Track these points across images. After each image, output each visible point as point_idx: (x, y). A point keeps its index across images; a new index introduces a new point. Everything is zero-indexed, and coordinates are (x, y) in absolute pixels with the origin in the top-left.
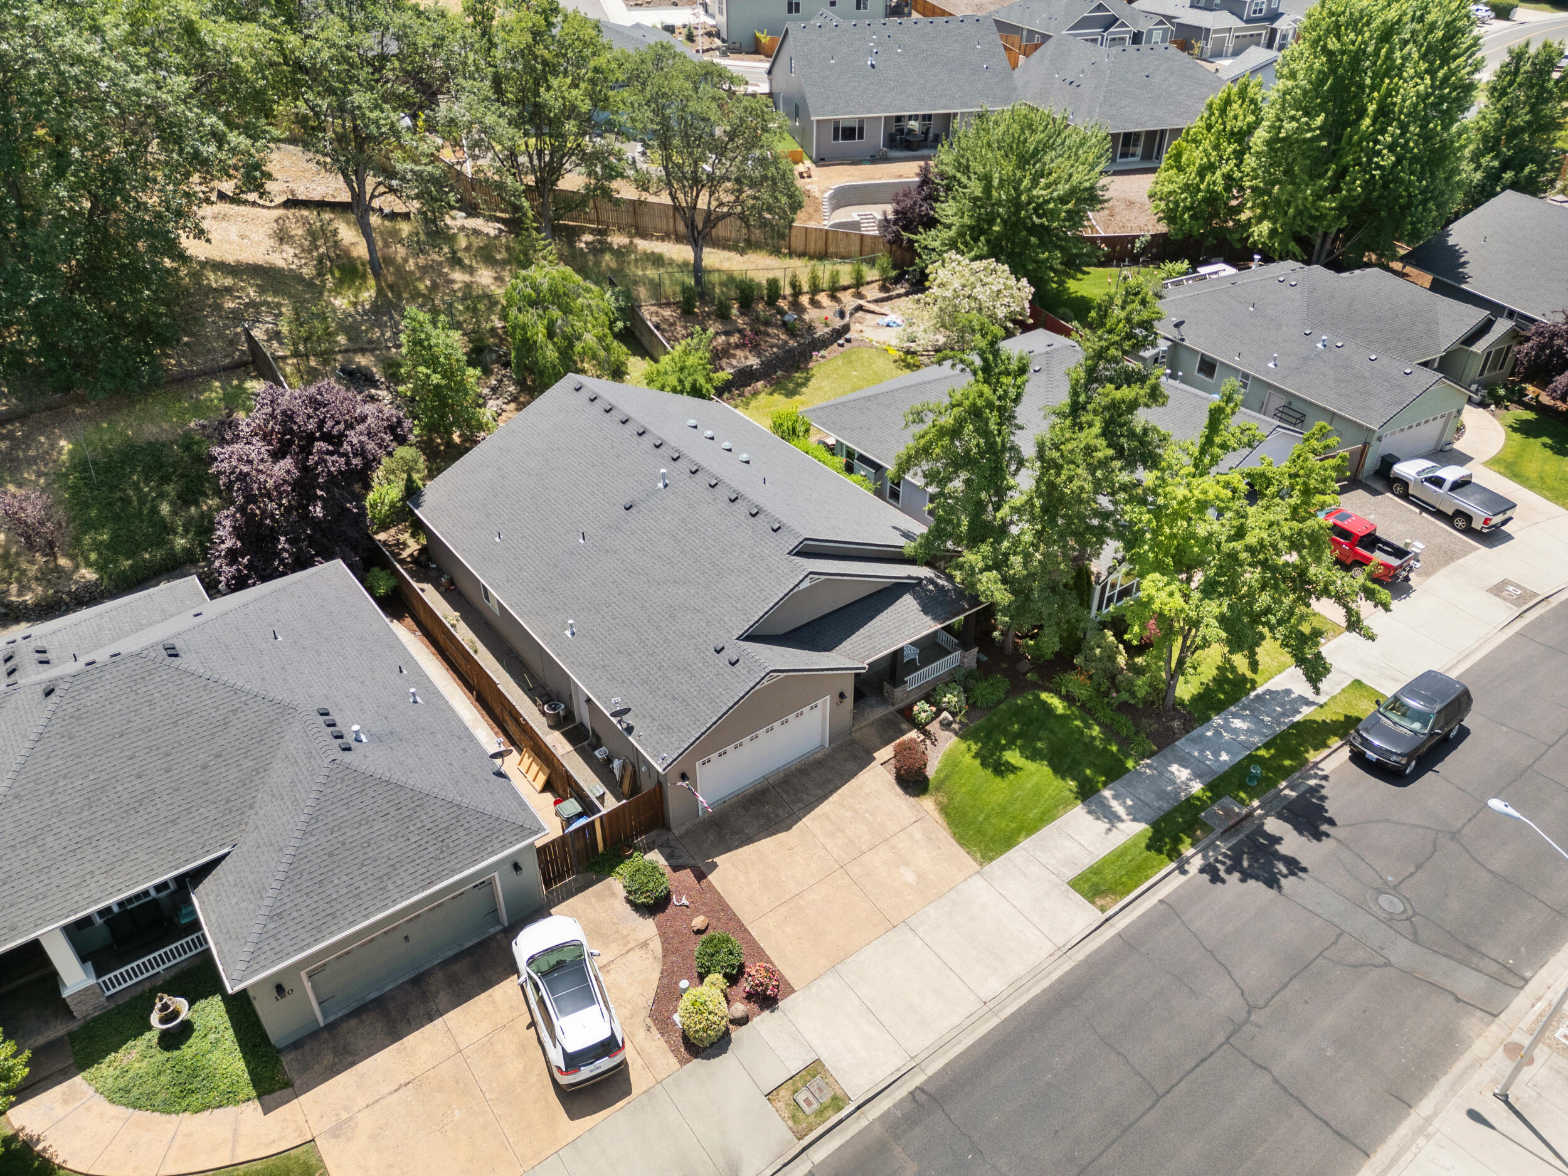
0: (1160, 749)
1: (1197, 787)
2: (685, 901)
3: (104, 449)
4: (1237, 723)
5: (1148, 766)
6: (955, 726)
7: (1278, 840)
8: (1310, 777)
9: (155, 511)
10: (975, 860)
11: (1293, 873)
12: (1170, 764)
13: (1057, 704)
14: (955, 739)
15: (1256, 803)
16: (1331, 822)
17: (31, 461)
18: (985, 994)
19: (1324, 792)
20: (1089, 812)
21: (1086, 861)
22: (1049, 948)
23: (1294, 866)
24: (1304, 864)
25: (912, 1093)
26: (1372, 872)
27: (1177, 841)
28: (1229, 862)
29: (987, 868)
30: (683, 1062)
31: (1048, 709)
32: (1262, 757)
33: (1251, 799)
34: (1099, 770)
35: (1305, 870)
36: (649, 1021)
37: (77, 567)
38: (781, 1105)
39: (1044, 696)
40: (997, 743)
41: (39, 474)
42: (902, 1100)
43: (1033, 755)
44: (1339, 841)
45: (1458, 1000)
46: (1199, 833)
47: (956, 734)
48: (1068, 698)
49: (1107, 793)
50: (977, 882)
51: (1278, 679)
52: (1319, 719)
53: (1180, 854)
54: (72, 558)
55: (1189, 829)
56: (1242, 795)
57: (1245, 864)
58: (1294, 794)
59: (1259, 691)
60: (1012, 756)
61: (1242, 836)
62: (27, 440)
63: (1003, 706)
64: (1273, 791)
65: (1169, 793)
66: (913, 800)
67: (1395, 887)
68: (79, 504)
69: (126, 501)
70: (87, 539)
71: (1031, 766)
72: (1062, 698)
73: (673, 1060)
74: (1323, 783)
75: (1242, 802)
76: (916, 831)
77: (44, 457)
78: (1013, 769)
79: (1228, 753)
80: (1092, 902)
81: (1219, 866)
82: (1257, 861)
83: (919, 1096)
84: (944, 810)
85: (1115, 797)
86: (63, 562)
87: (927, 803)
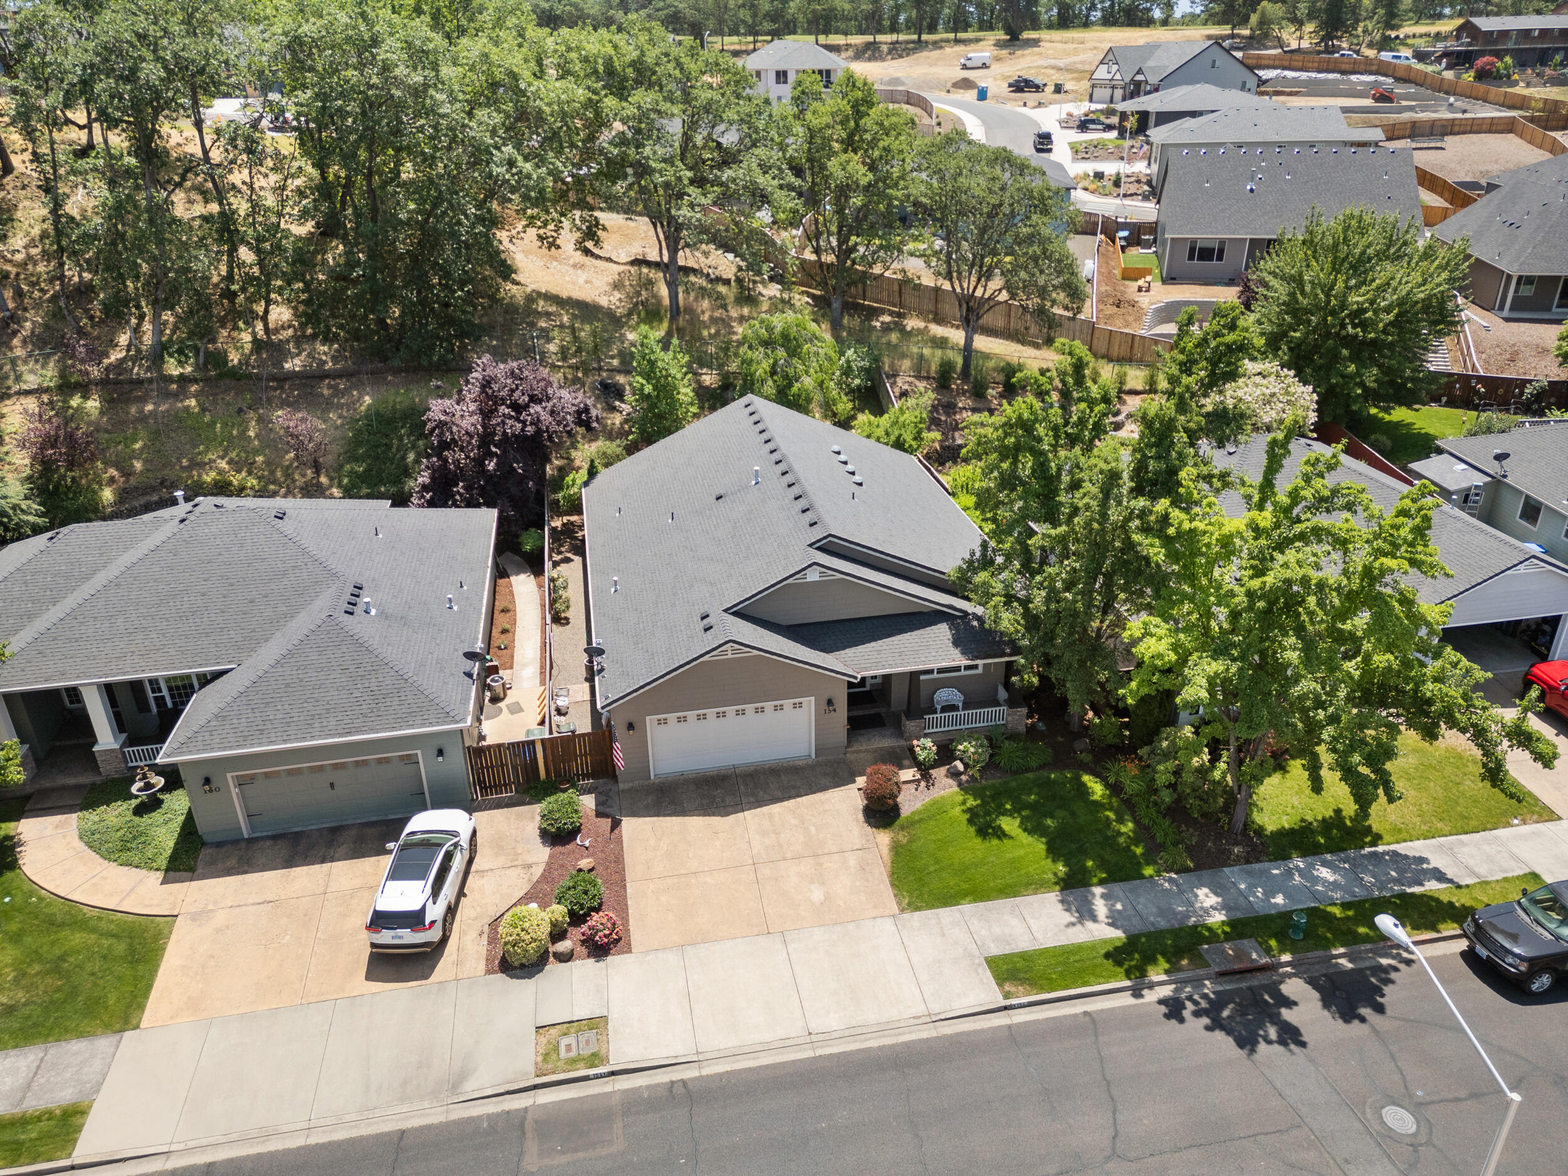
0: (1198, 867)
1: (1217, 918)
2: (587, 843)
3: (394, 407)
4: (1325, 873)
5: (1170, 880)
6: (964, 778)
7: (1290, 1003)
8: (1386, 956)
9: (404, 458)
10: (899, 903)
11: (1282, 1042)
12: (1201, 885)
13: (1097, 789)
14: (956, 789)
15: (1286, 957)
16: (1380, 1009)
17: (340, 406)
18: (814, 1026)
19: (1393, 975)
20: (1062, 902)
21: (1024, 944)
22: (921, 1010)
23: (1291, 1036)
24: (1305, 1038)
25: (672, 1082)
26: (1397, 1077)
27: (1150, 959)
28: (1204, 1004)
29: (906, 916)
30: (489, 971)
31: (1083, 791)
32: (1333, 916)
33: (1282, 951)
34: (1102, 864)
35: (1303, 1045)
36: (486, 929)
37: (331, 486)
38: (543, 1040)
39: (1087, 778)
40: (1001, 806)
41: (340, 417)
42: (658, 1085)
43: (1033, 828)
44: (1375, 1031)
46: (1185, 962)
47: (960, 785)
48: (1115, 789)
49: (1098, 890)
50: (888, 925)
51: (1417, 843)
52: (1445, 898)
53: (1143, 974)
54: (331, 479)
55: (1174, 956)
56: (1273, 943)
57: (1226, 1013)
58: (1350, 966)
59: (1380, 849)
60: (1009, 824)
61: (1244, 985)
62: (347, 391)
63: (1030, 775)
64: (1320, 953)
65: (1175, 914)
66: (869, 829)
67: (1420, 1104)
68: (357, 442)
69: (389, 446)
70: (348, 467)
71: (1025, 838)
72: (1107, 785)
73: (482, 966)
74: (1402, 966)
75: (1268, 951)
76: (852, 860)
77: (350, 406)
78: (1001, 834)
79: (1285, 897)
80: (1000, 985)
81: (1188, 1004)
82: (1244, 1014)
83: (679, 1090)
84: (896, 849)
85: (1103, 896)
86: (323, 480)
87: (884, 838)
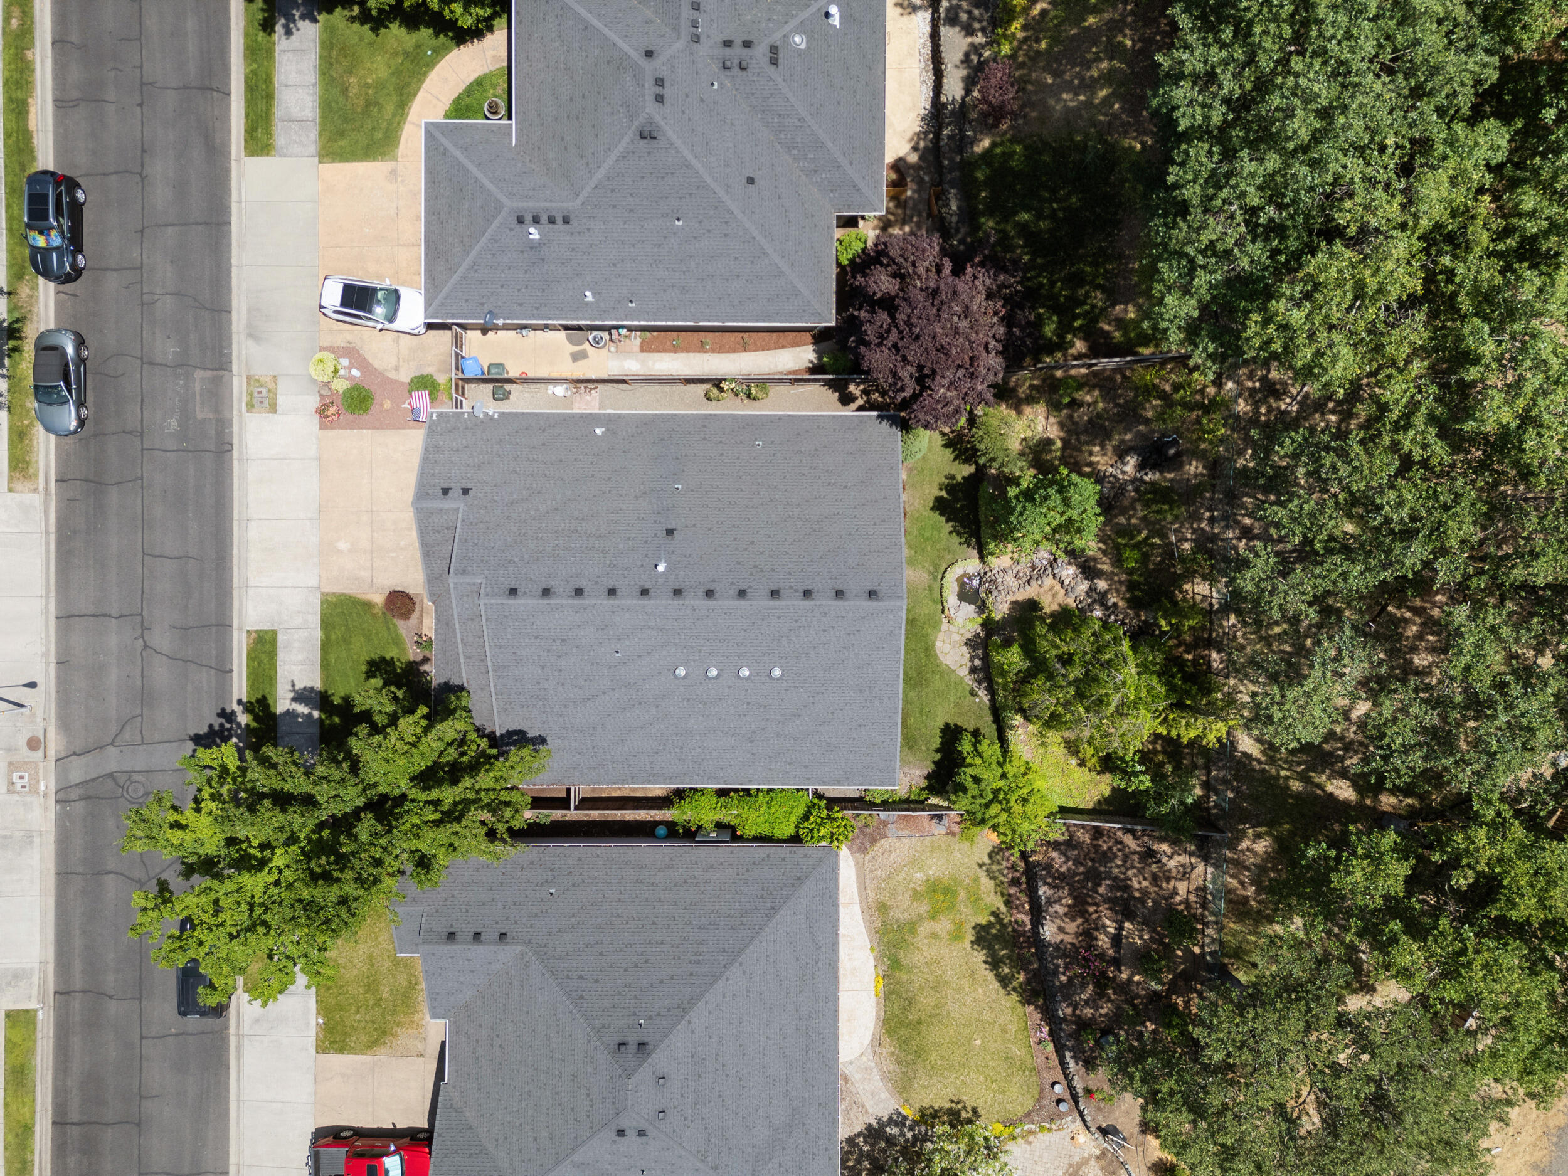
10: (329, 594)
20: (312, 689)
21: (282, 656)
22: (250, 582)
25: (232, 444)
27: (258, 719)
29: (319, 596)
38: (268, 379)
42: (232, 437)
45: (74, 754)
53: (251, 712)
66: (387, 590)
76: (365, 574)
80: (256, 631)
81: (229, 725)
87: (379, 599)
